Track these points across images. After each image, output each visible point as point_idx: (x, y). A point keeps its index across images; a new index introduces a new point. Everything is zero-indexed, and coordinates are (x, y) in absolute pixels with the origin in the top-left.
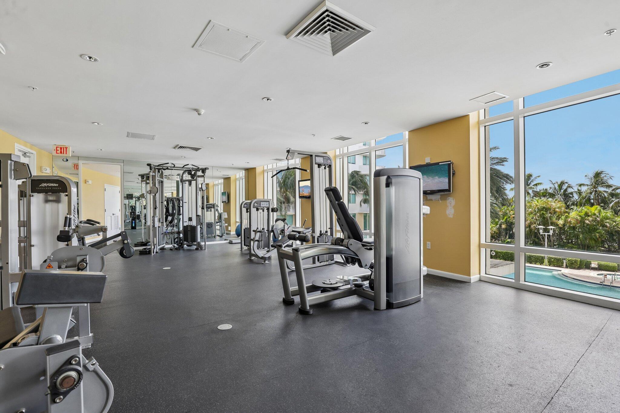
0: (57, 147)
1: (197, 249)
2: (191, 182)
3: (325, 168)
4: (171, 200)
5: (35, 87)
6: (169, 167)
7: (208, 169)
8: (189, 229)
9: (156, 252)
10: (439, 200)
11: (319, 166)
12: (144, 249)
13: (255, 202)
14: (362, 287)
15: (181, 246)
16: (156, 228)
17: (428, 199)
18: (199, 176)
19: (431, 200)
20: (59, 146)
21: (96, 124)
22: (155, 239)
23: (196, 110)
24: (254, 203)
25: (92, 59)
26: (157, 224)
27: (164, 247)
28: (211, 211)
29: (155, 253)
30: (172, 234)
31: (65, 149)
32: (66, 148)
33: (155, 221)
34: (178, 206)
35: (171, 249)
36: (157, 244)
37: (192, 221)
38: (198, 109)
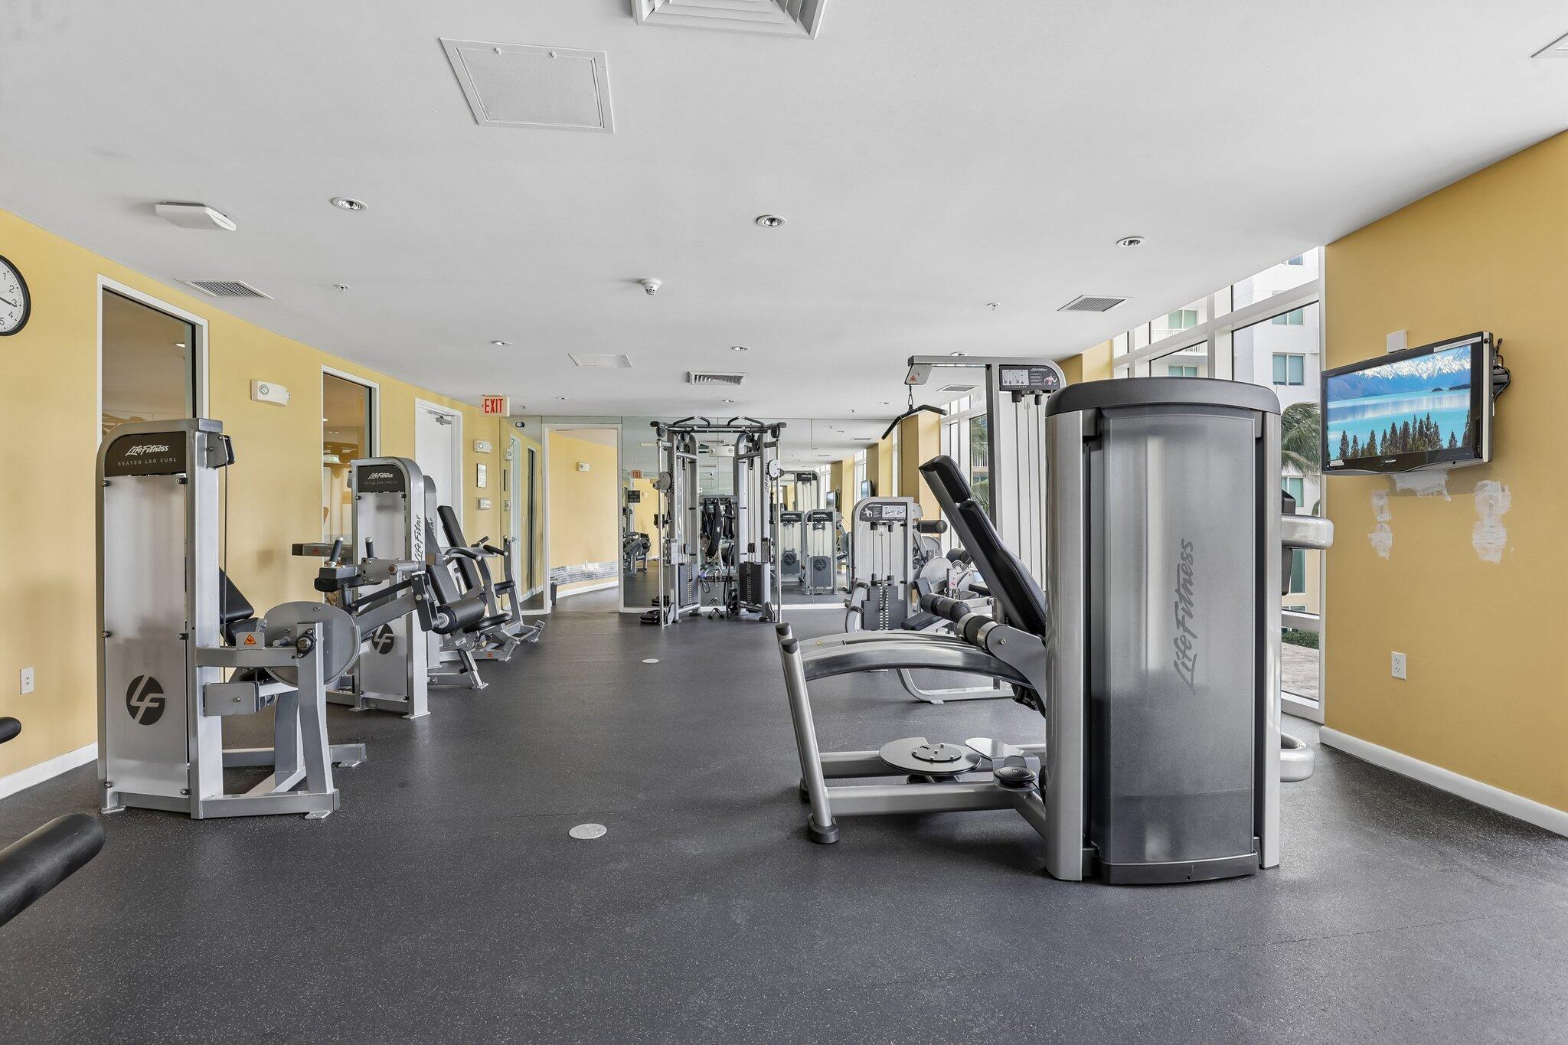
0: (486, 400)
1: (763, 620)
2: (753, 460)
3: (1037, 402)
4: (713, 503)
5: (344, 286)
6: (695, 428)
7: (784, 425)
8: (749, 571)
9: (674, 622)
10: (1440, 493)
11: (1017, 394)
12: (650, 612)
13: (867, 506)
14: (1024, 786)
15: (734, 609)
16: (674, 566)
17: (1398, 490)
18: (767, 445)
19: (1410, 492)
20: (490, 398)
21: (500, 344)
22: (672, 591)
23: (640, 282)
24: (863, 510)
25: (354, 205)
26: (676, 558)
27: (697, 609)
28: (823, 528)
29: (670, 623)
30: (714, 581)
31: (499, 402)
32: (501, 400)
33: (672, 551)
34: (728, 517)
35: (710, 617)
36: (674, 603)
37: (754, 551)
38: (644, 279)
